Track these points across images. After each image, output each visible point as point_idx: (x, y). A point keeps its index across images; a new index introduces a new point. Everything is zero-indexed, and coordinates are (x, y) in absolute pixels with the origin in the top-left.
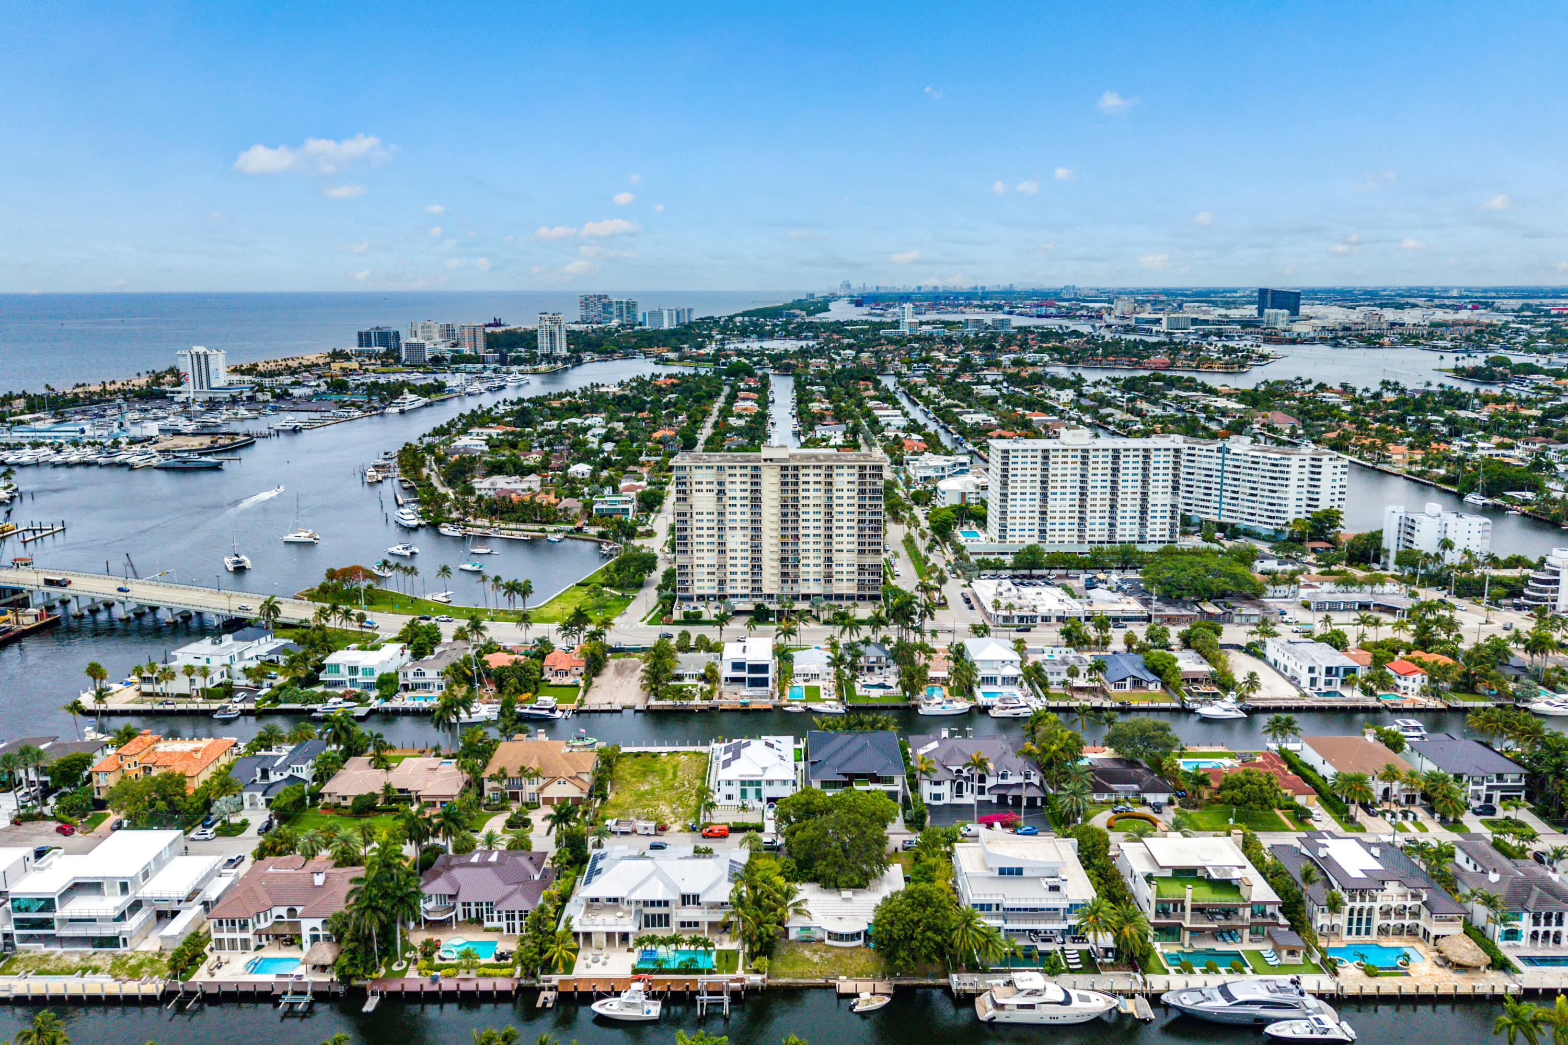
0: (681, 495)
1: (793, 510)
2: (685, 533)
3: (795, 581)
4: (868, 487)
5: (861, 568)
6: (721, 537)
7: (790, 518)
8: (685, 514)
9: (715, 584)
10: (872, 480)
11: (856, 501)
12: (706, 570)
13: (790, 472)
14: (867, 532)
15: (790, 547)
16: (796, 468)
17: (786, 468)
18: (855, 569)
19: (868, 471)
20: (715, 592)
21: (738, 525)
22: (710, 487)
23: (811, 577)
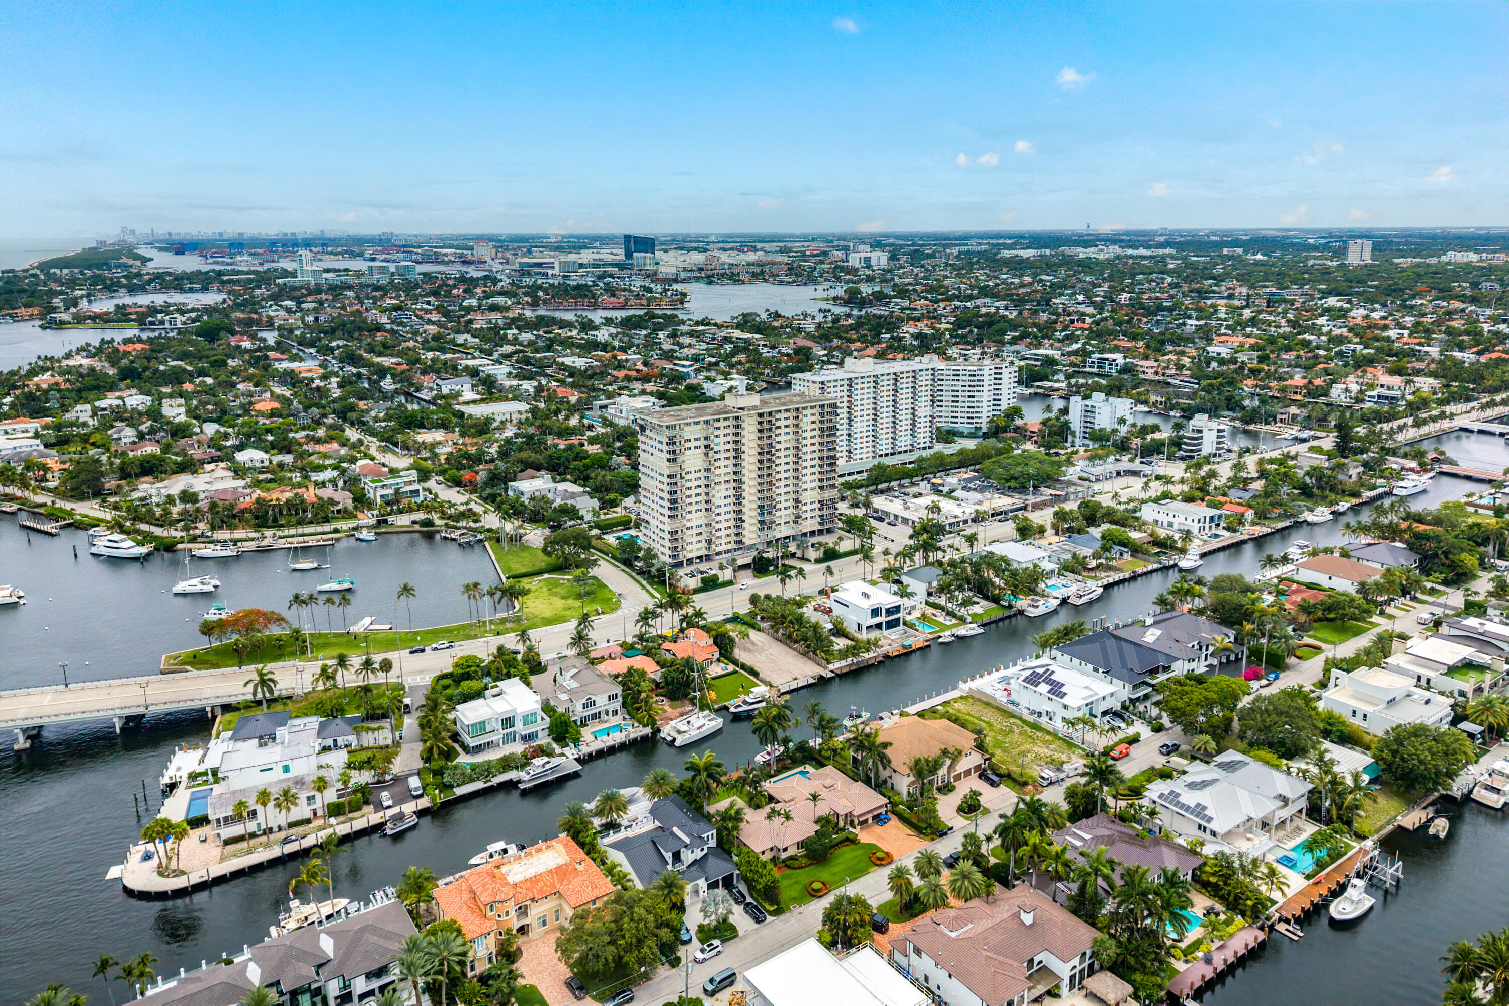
0: (672, 456)
1: (768, 457)
2: (675, 497)
3: (769, 528)
4: (826, 425)
5: (821, 502)
6: (707, 494)
7: (766, 464)
8: (674, 476)
9: (704, 544)
10: (829, 418)
11: (817, 440)
12: (695, 531)
13: (766, 418)
14: (826, 468)
15: (766, 494)
16: (770, 414)
17: (761, 415)
18: (818, 505)
19: (826, 410)
20: (703, 552)
21: (722, 479)
22: (697, 443)
23: (782, 521)
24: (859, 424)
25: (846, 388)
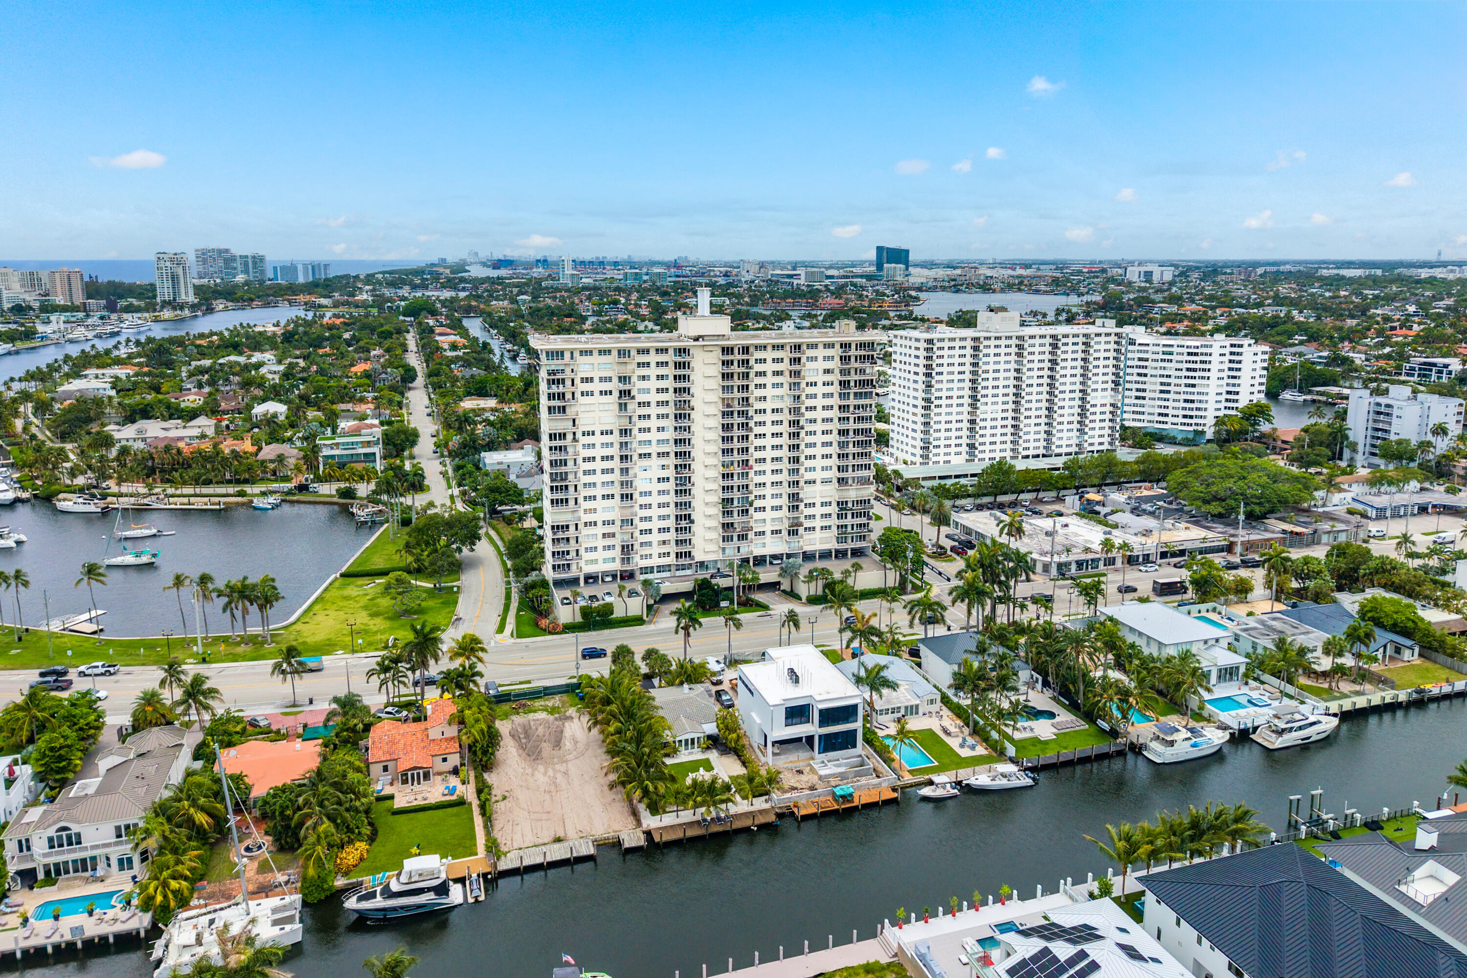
0: (556, 403)
1: (742, 420)
2: (563, 469)
3: (742, 537)
4: (853, 377)
5: (842, 505)
6: (625, 471)
7: (736, 433)
8: (563, 436)
9: (617, 553)
10: (858, 365)
11: (835, 401)
12: (600, 530)
13: (737, 357)
14: (851, 449)
15: (736, 482)
16: (746, 350)
17: (727, 350)
18: (834, 509)
19: (853, 352)
20: (617, 566)
21: (654, 449)
22: (606, 386)
23: (768, 528)
24: (989, 408)
25: (969, 351)
